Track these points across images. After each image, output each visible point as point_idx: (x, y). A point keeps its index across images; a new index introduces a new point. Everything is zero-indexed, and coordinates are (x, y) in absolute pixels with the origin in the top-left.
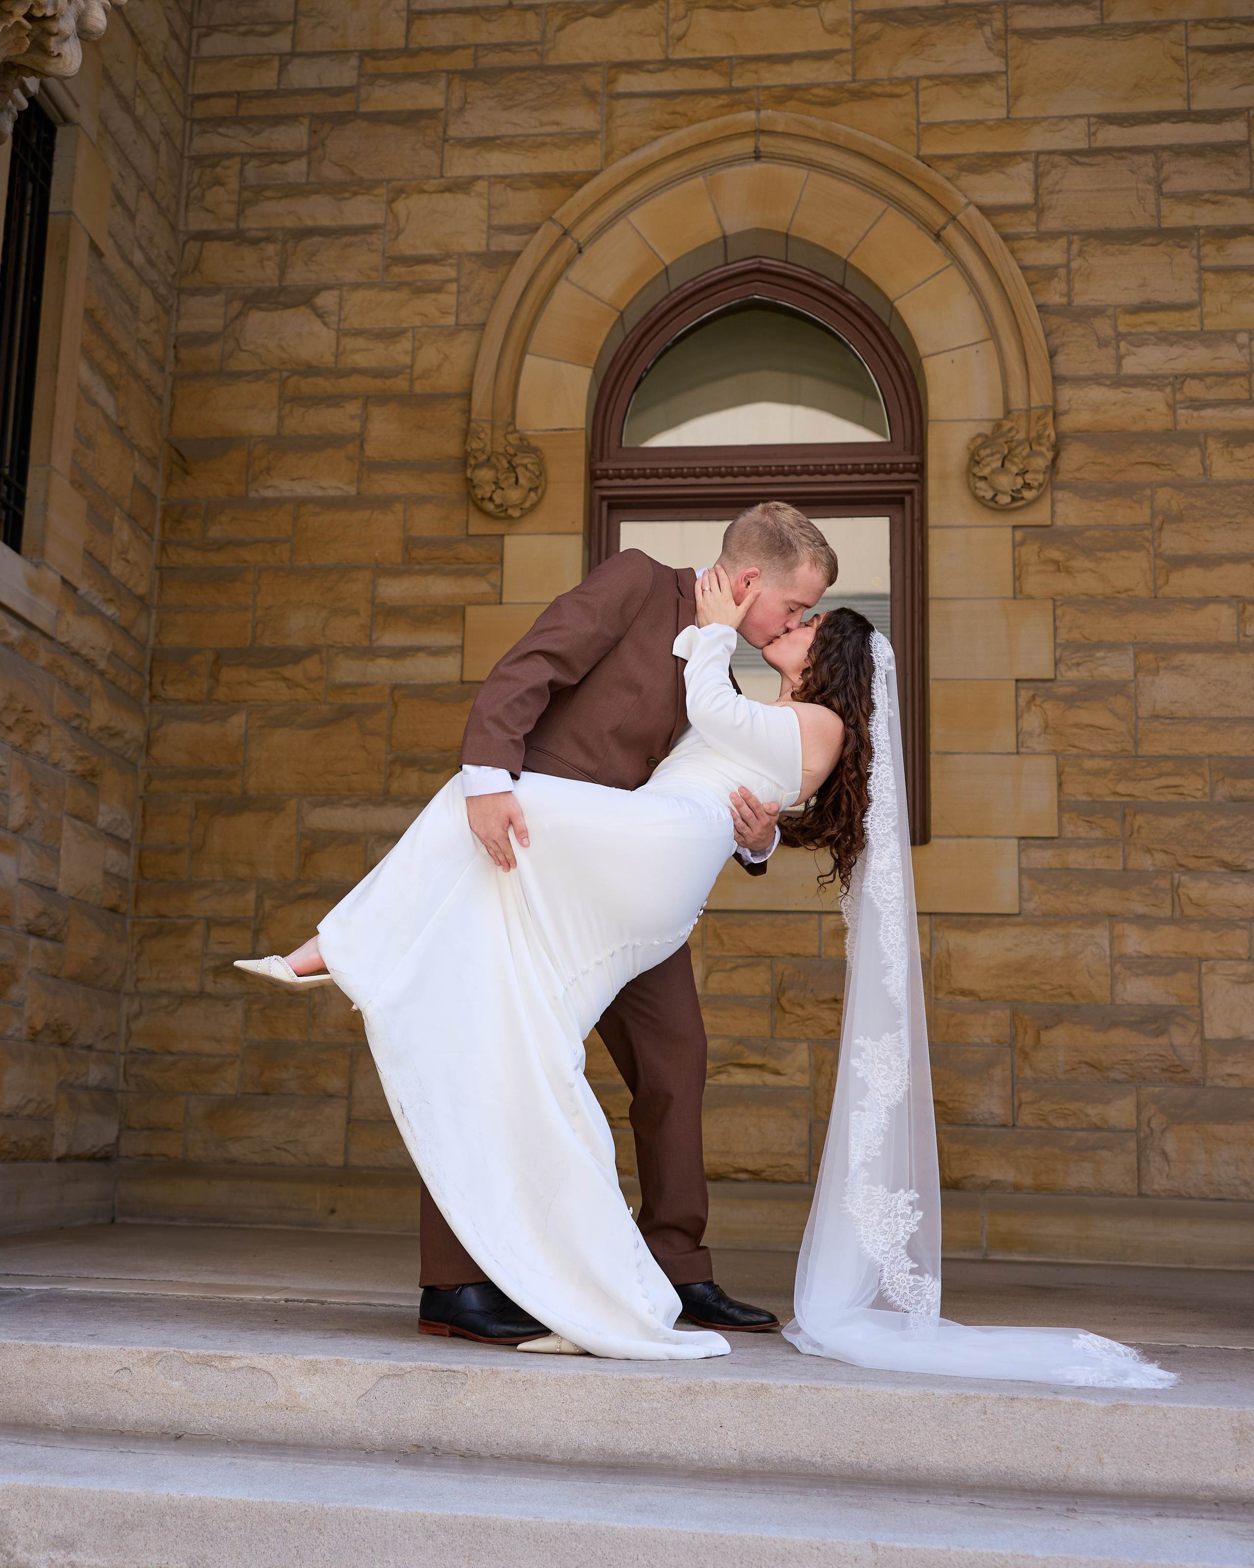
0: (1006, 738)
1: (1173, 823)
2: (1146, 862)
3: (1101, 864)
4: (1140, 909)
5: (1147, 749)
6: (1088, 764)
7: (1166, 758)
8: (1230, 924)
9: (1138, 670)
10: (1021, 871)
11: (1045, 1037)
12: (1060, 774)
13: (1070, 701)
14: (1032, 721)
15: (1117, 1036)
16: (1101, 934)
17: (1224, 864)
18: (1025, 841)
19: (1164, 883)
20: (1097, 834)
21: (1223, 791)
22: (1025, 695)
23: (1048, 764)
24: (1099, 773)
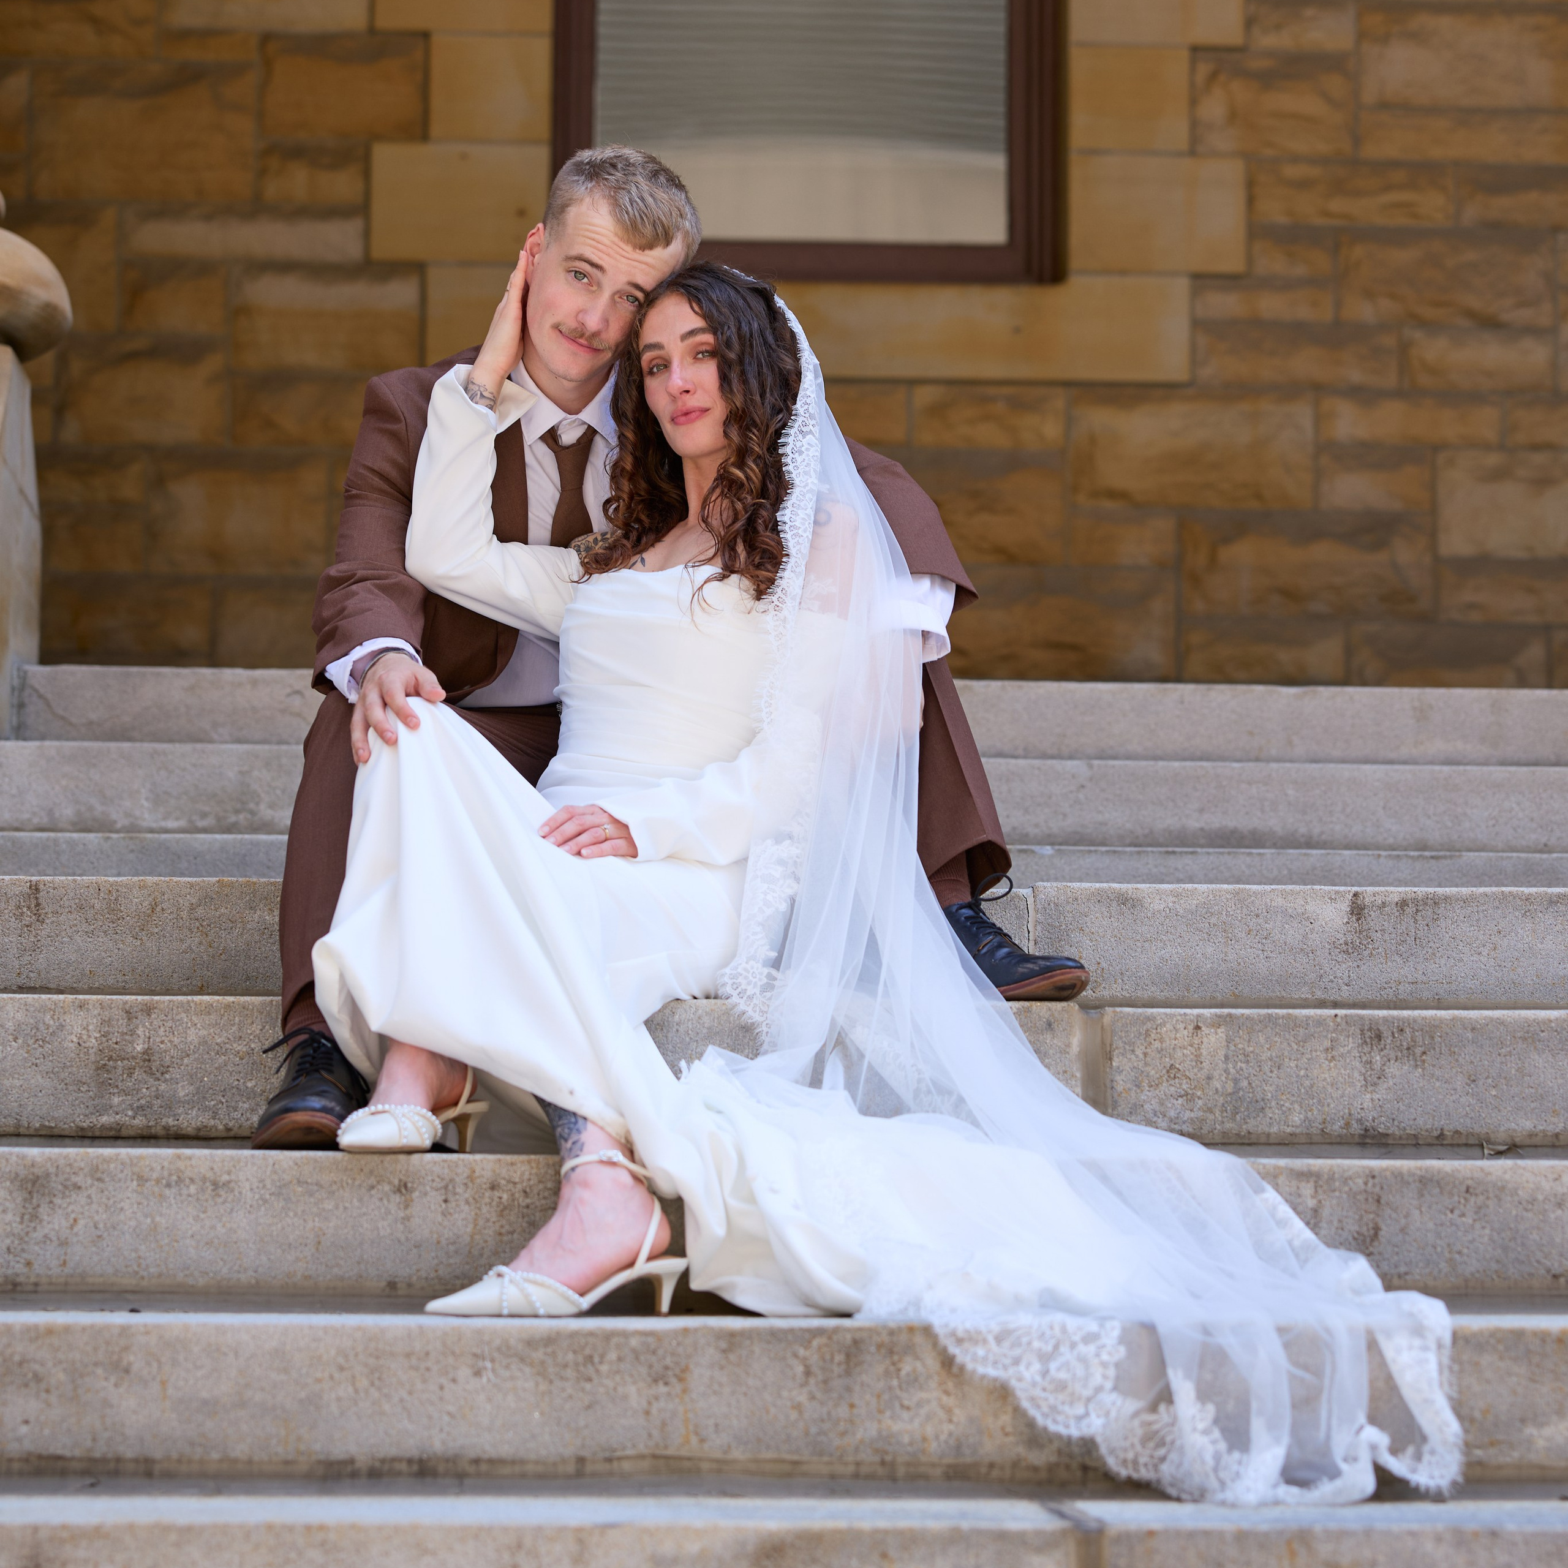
0: (1175, 131)
1: (1402, 257)
2: (1363, 311)
3: (1304, 313)
4: (1356, 375)
5: (1371, 151)
6: (1291, 171)
7: (1395, 164)
8: (1475, 398)
9: (1362, 35)
10: (1197, 324)
11: (1226, 554)
12: (1250, 184)
13: (1267, 79)
14: (1214, 108)
15: (1322, 552)
16: (1302, 413)
17: (1470, 314)
18: (1202, 281)
19: (1389, 341)
20: (1300, 270)
21: (1471, 213)
22: (1204, 69)
23: (1233, 171)
24: (1304, 184)
